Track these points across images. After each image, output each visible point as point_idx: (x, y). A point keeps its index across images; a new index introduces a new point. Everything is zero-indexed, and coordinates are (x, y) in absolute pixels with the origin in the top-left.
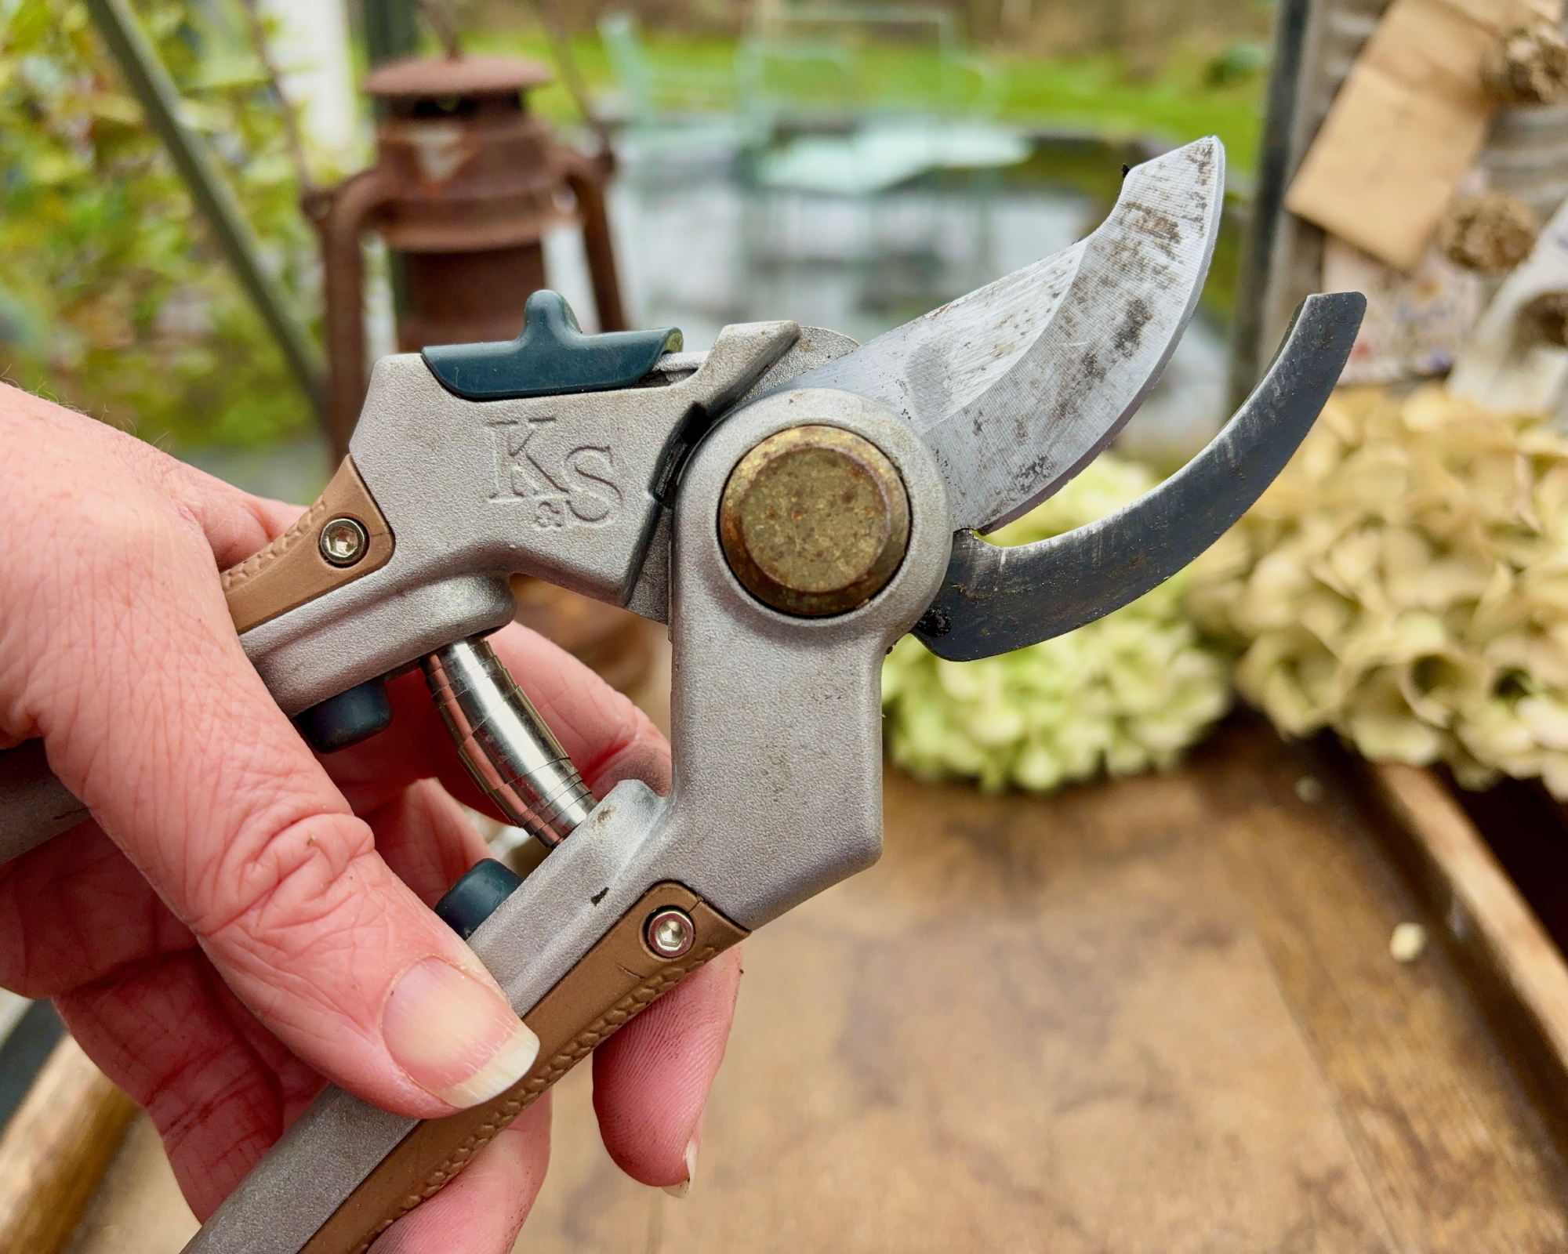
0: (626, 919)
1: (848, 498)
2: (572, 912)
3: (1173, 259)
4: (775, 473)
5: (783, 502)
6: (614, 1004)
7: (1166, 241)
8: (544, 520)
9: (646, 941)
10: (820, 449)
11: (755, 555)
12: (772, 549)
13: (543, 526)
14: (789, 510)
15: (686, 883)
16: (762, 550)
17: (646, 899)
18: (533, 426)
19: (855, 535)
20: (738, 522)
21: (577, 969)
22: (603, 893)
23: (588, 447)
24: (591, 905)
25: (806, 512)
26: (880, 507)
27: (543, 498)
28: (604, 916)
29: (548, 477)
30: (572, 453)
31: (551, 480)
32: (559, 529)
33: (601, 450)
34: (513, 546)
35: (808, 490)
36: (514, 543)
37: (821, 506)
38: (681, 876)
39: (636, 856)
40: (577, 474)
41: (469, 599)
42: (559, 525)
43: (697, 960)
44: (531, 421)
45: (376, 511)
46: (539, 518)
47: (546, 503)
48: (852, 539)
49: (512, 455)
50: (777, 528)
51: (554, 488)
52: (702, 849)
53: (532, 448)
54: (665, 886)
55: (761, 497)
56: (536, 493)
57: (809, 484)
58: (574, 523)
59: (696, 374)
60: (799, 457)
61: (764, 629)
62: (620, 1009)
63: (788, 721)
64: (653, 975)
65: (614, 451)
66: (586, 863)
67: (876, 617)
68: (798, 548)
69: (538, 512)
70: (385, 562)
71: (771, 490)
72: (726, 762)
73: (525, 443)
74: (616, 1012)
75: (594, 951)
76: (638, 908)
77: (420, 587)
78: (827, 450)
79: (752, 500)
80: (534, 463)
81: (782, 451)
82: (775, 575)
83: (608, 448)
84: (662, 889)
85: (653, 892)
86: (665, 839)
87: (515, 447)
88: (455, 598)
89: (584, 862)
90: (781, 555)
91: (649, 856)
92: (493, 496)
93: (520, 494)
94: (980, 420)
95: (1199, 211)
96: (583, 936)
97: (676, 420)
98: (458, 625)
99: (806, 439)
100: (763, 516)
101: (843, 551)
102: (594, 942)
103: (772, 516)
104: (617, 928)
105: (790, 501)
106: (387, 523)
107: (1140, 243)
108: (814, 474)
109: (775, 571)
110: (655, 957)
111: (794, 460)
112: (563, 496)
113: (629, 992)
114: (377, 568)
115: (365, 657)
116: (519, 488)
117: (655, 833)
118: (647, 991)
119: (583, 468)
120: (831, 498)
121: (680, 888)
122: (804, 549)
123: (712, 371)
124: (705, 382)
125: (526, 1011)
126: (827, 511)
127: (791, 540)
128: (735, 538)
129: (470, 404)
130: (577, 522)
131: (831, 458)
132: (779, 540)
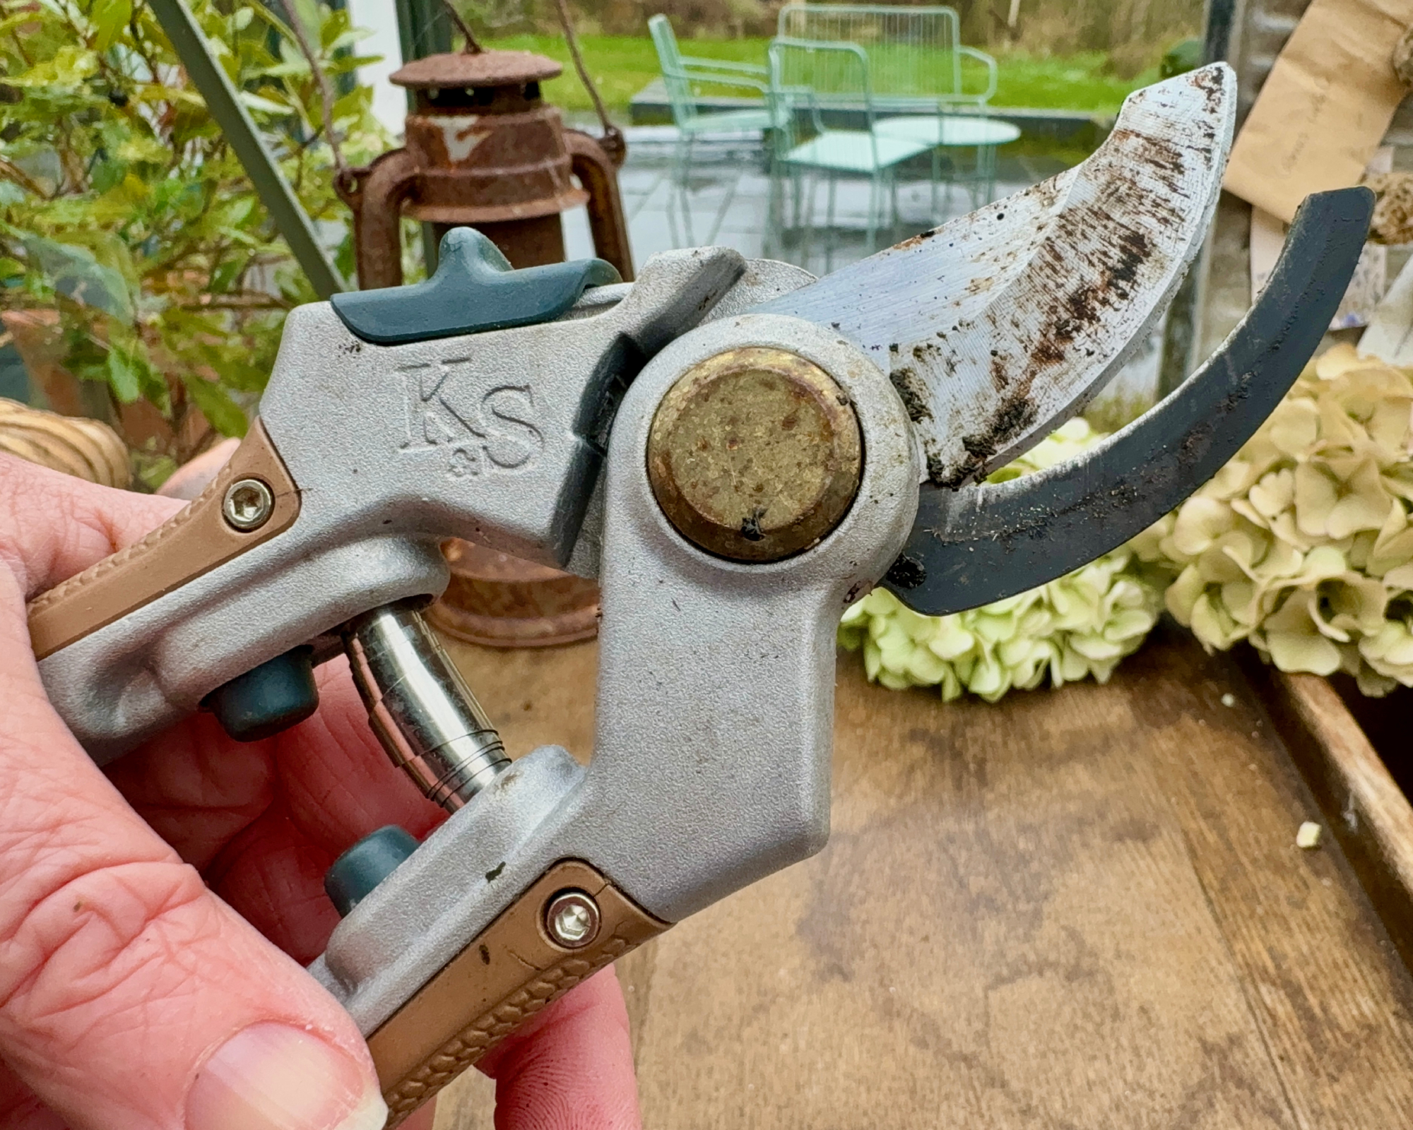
0: (522, 901)
1: (789, 423)
2: (463, 887)
3: (1175, 191)
4: (706, 400)
5: (717, 432)
6: (506, 998)
7: (1169, 172)
8: (460, 469)
9: (545, 927)
10: (755, 371)
11: (687, 492)
12: (705, 484)
13: (458, 475)
14: (723, 440)
15: (592, 862)
16: (694, 486)
17: (546, 878)
18: (446, 368)
19: (799, 464)
20: (666, 456)
21: (464, 954)
22: (498, 871)
23: (506, 388)
24: (485, 881)
25: (743, 441)
26: (828, 432)
27: (457, 445)
28: (498, 894)
29: (463, 422)
30: (489, 394)
31: (466, 425)
32: (475, 478)
33: (520, 389)
34: (425, 499)
35: (744, 416)
36: (426, 495)
37: (759, 434)
38: (586, 853)
39: (539, 829)
40: (494, 417)
41: (384, 563)
42: (475, 474)
43: (604, 953)
44: (444, 362)
45: (282, 468)
46: (453, 467)
47: (460, 451)
48: (796, 470)
49: (425, 400)
50: (710, 460)
51: (470, 434)
52: (612, 823)
53: (446, 392)
54: (569, 864)
55: (691, 426)
56: (450, 440)
57: (745, 410)
58: (489, 471)
59: (621, 303)
60: (732, 382)
61: (694, 575)
62: (511, 1005)
63: (717, 681)
64: (551, 967)
65: (534, 389)
66: (484, 833)
67: (821, 565)
68: (734, 483)
69: (453, 461)
70: (290, 523)
71: (702, 419)
72: (645, 724)
73: (438, 387)
74: (508, 1008)
75: (485, 935)
76: (537, 887)
77: (328, 549)
78: (764, 371)
79: (681, 431)
80: (448, 408)
81: (713, 377)
82: (709, 513)
83: (527, 387)
84: (563, 869)
85: (554, 871)
86: (571, 810)
87: (427, 391)
88: (367, 562)
89: (480, 832)
90: (716, 490)
91: (554, 828)
92: (405, 446)
93: (433, 442)
94: (954, 359)
95: (1205, 142)
96: (473, 917)
97: (600, 352)
98: (372, 592)
99: (740, 362)
100: (694, 448)
101: (786, 483)
102: (484, 924)
103: (705, 447)
104: (512, 910)
105: (724, 430)
106: (294, 482)
107: (1138, 173)
108: (750, 398)
109: (709, 510)
110: (554, 946)
111: (726, 383)
112: (479, 442)
113: (522, 986)
114: (283, 529)
115: (270, 630)
116: (432, 436)
117: (563, 803)
118: (545, 985)
119: (500, 409)
120: (770, 425)
121: (586, 867)
122: (742, 483)
123: (639, 298)
124: (633, 310)
125: (404, 1000)
126: (766, 439)
127: (726, 472)
128: (664, 475)
129: (382, 350)
130: (496, 469)
131: (768, 381)
132: (713, 474)
